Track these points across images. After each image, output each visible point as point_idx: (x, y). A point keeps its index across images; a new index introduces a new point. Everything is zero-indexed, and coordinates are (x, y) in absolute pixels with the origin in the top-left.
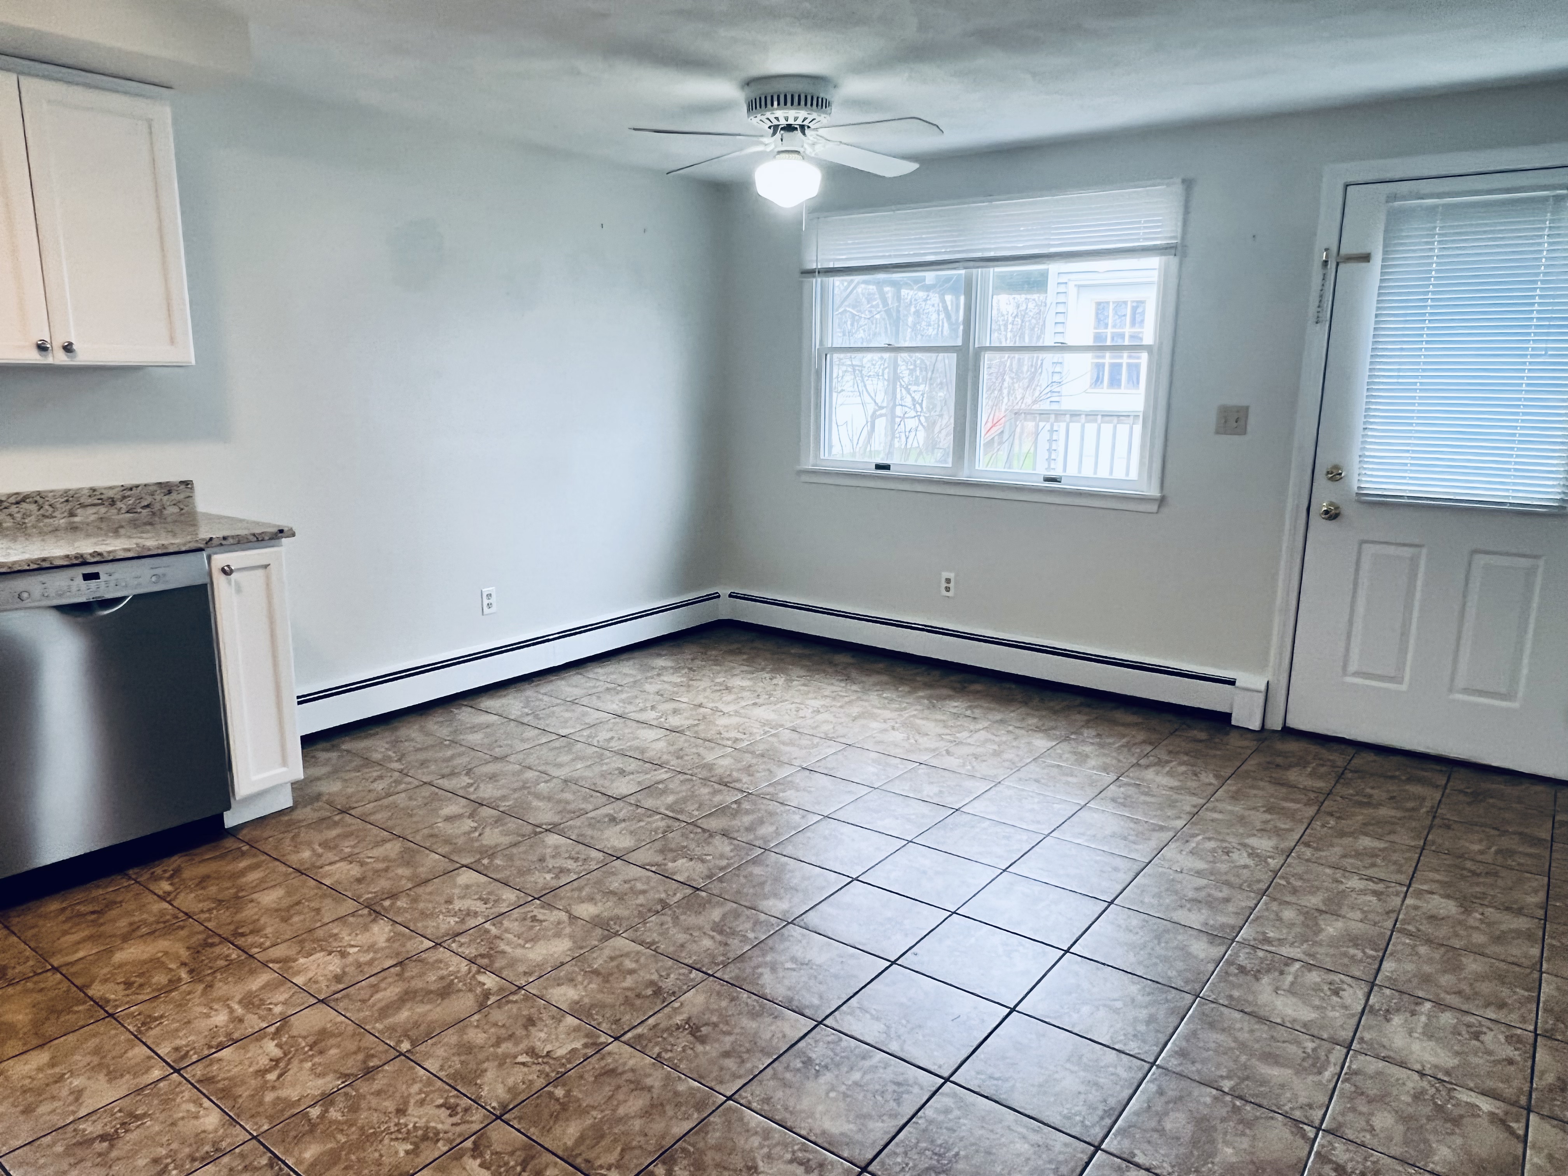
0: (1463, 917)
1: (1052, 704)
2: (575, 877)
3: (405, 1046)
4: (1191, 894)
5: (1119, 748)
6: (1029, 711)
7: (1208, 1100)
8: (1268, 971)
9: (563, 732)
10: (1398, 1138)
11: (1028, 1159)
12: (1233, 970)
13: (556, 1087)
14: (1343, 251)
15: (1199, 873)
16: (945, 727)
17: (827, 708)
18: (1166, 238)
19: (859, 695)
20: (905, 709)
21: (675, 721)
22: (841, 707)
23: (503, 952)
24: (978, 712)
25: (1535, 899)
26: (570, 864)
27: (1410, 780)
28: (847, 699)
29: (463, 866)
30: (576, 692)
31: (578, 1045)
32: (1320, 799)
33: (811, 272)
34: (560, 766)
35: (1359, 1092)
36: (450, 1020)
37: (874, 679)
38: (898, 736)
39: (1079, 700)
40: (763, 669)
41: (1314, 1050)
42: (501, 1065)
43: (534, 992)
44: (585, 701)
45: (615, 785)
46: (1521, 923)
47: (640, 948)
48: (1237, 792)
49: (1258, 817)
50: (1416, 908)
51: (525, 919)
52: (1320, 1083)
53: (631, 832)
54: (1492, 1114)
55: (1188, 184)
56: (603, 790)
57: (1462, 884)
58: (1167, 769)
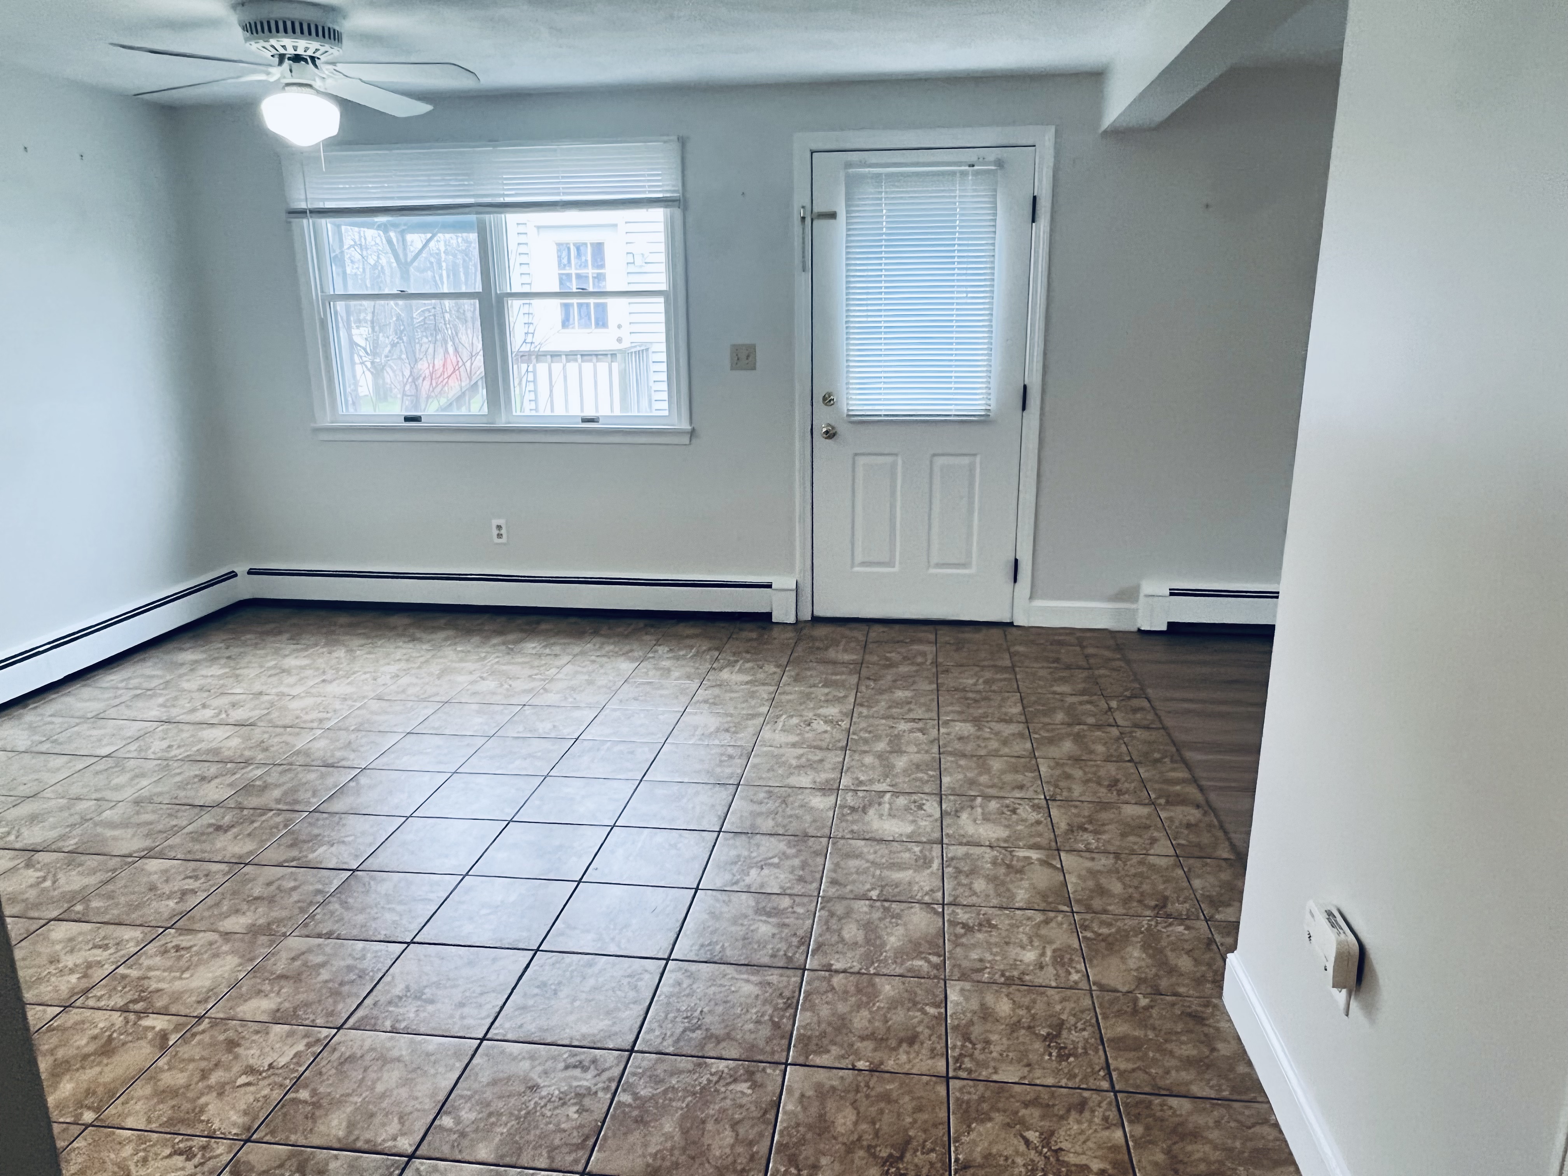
0: (979, 733)
1: (620, 630)
2: (206, 894)
3: (88, 1116)
4: (794, 762)
5: (692, 657)
6: (603, 640)
7: (865, 909)
8: (870, 805)
9: (104, 751)
10: (992, 892)
11: (757, 996)
12: (846, 811)
13: (297, 1091)
14: (816, 210)
15: (794, 745)
16: (532, 667)
17: (407, 671)
18: (667, 191)
19: (433, 652)
20: (485, 658)
21: (238, 715)
22: (419, 667)
23: (158, 991)
24: (557, 649)
25: (1016, 710)
26: (191, 884)
27: (913, 641)
28: (422, 659)
29: (50, 920)
30: (95, 707)
31: (301, 1047)
32: (858, 667)
33: (302, 213)
34: (117, 788)
35: (959, 871)
36: (132, 1072)
37: (442, 635)
38: (490, 684)
39: (641, 623)
40: (316, 645)
41: (921, 851)
42: (220, 1094)
43: (221, 1015)
44: (112, 713)
45: (201, 793)
46: (1013, 728)
47: (321, 940)
48: (798, 675)
49: (821, 692)
50: (948, 734)
51: (166, 951)
52: (932, 873)
53: (249, 835)
54: (1038, 860)
55: (683, 142)
56: (190, 801)
57: (971, 711)
58: (737, 668)
